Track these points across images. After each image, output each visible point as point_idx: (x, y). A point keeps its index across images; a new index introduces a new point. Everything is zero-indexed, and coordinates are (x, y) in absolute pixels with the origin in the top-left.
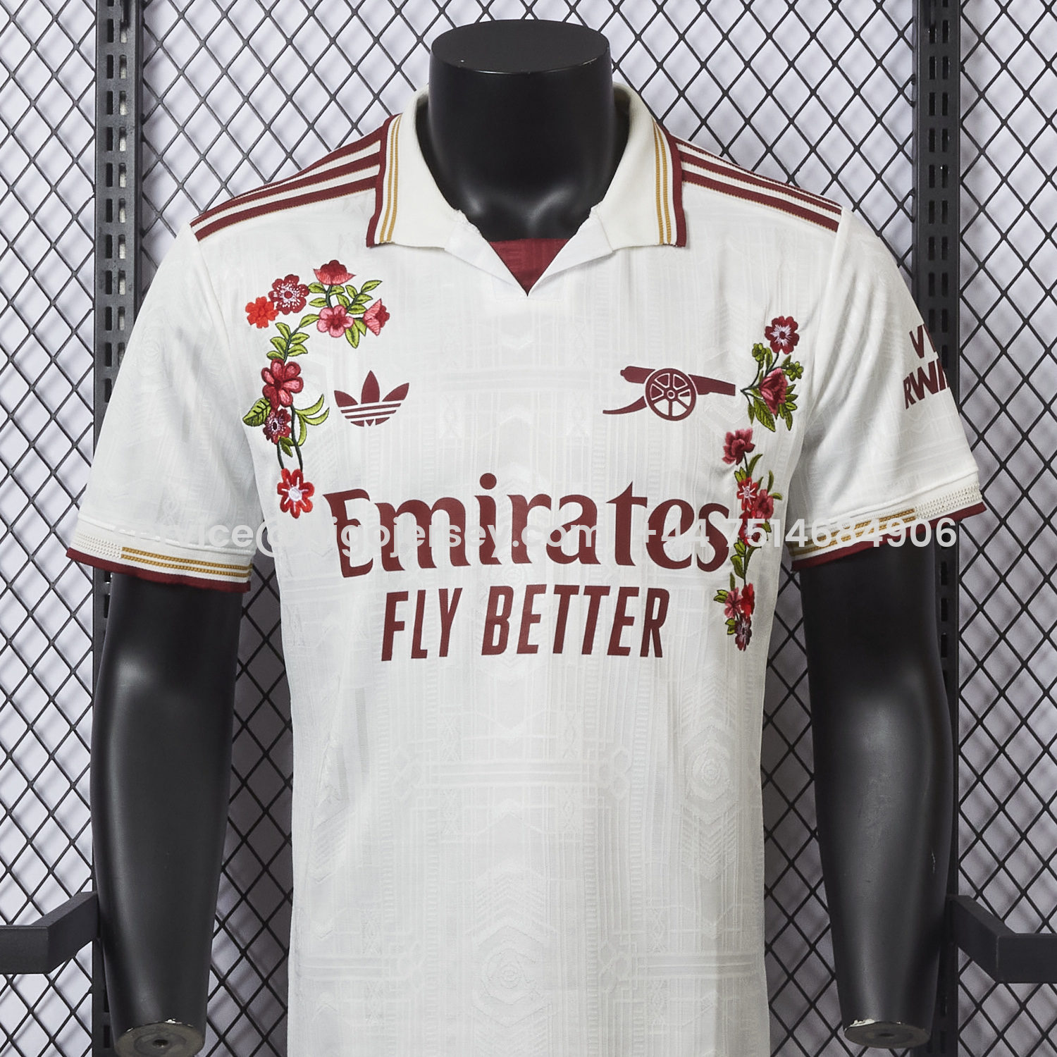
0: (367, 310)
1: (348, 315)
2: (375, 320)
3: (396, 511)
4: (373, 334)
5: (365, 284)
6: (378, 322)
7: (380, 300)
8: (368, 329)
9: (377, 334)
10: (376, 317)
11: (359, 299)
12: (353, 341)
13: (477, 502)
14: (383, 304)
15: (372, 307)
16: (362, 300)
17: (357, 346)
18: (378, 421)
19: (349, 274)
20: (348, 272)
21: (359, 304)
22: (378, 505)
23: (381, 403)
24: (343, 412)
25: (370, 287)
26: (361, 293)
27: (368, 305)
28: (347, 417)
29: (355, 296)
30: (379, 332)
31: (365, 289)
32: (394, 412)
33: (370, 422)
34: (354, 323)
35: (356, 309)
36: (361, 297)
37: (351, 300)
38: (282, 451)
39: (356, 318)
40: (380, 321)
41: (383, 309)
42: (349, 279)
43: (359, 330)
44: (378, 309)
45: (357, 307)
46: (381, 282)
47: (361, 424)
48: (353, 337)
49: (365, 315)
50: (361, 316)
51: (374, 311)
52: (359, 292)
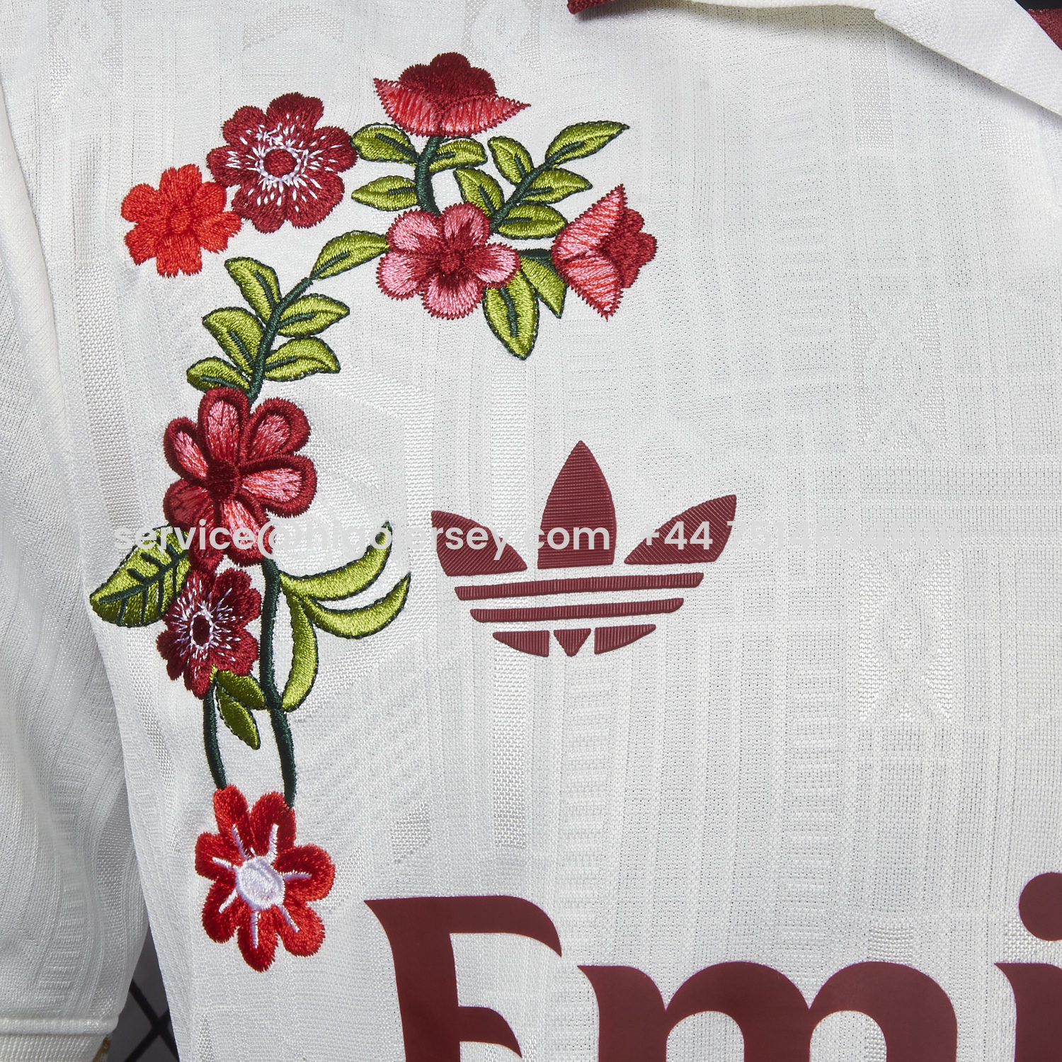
0: (568, 225)
1: (495, 239)
2: (600, 261)
3: (667, 1000)
4: (593, 313)
5: (563, 134)
6: (609, 269)
7: (620, 189)
8: (571, 294)
9: (606, 311)
10: (603, 249)
11: (540, 184)
12: (515, 332)
13: (1004, 990)
14: (630, 205)
15: (585, 215)
16: (549, 190)
17: (529, 353)
18: (609, 641)
19: (504, 101)
20: (500, 94)
21: (540, 204)
22: (593, 973)
23: (620, 568)
24: (464, 593)
25: (583, 144)
26: (551, 163)
27: (571, 208)
28: (479, 616)
29: (524, 175)
30: (615, 306)
31: (563, 152)
32: (672, 606)
33: (572, 642)
34: (518, 267)
35: (526, 222)
36: (547, 181)
37: (509, 190)
38: (221, 723)
39: (530, 254)
40: (617, 264)
41: (628, 222)
42: (505, 117)
43: (536, 295)
44: (611, 222)
45: (531, 213)
46: (623, 127)
47: (535, 645)
48: (513, 318)
49: (558, 243)
50: (546, 244)
51: (595, 228)
52: (538, 160)
